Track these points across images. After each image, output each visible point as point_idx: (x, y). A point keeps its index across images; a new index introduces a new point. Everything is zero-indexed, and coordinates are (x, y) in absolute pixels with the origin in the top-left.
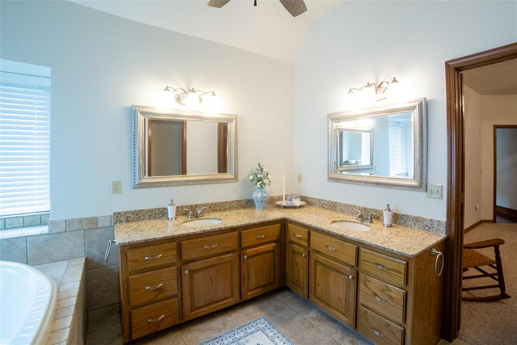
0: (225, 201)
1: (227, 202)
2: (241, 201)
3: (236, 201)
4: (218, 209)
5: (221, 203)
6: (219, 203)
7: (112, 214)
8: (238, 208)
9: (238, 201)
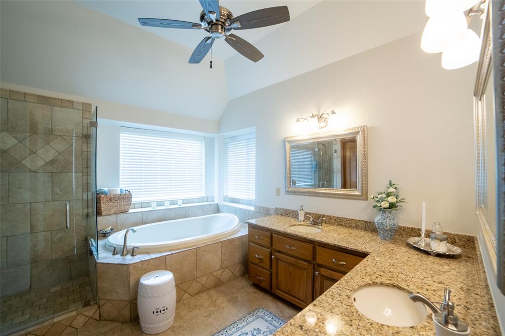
0: (351, 218)
1: (352, 220)
2: (370, 223)
3: (363, 221)
4: (343, 224)
5: (347, 220)
6: (345, 218)
7: (275, 208)
8: (365, 230)
9: (366, 222)
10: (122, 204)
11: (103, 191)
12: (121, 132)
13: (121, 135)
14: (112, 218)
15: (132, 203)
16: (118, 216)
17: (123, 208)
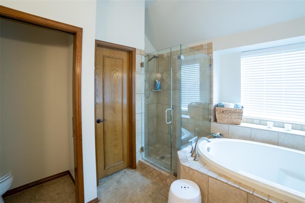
10: (233, 117)
11: (222, 104)
12: (241, 57)
13: (241, 59)
14: (225, 127)
15: (243, 117)
16: (229, 126)
17: (235, 121)
